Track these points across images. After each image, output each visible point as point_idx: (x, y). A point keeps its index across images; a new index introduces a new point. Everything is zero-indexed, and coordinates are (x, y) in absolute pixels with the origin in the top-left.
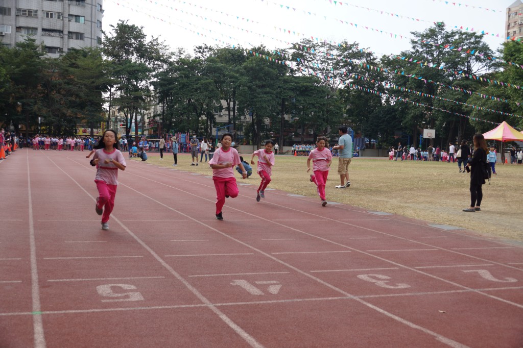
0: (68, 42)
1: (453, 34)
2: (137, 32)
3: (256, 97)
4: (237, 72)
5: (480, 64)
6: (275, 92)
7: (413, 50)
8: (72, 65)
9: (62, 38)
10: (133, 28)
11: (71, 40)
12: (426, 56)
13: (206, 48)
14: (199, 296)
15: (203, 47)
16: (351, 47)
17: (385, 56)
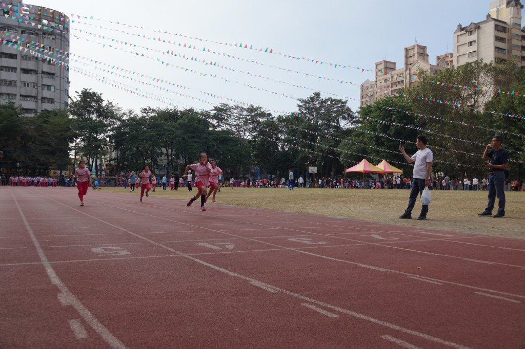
0: (42, 105)
1: (327, 100)
2: (97, 97)
3: (188, 145)
4: (174, 127)
5: (345, 121)
6: (201, 141)
7: (299, 112)
8: (45, 122)
9: (37, 102)
10: (94, 94)
11: (44, 104)
12: (308, 116)
13: (150, 109)
14: (174, 251)
15: (148, 109)
16: (256, 109)
17: (280, 116)
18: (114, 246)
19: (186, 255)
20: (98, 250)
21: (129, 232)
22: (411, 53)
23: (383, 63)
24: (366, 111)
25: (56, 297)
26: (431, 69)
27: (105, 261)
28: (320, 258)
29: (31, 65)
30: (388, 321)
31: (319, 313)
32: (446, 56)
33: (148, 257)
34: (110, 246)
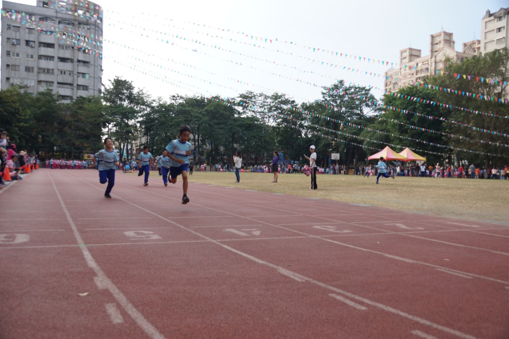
0: (77, 92)
1: (350, 88)
2: (128, 85)
3: (214, 131)
4: (201, 113)
5: (369, 108)
6: (227, 128)
7: (323, 99)
8: (80, 108)
9: (72, 89)
10: (125, 81)
11: (79, 91)
12: (332, 103)
13: (178, 96)
14: (203, 236)
15: (176, 96)
16: (280, 97)
17: (304, 103)
18: (146, 230)
19: (214, 241)
20: (130, 234)
21: (159, 216)
22: (437, 40)
23: (408, 51)
24: (390, 100)
25: (92, 280)
26: (457, 56)
27: (137, 245)
28: (345, 247)
29: (67, 54)
30: (417, 315)
31: (347, 304)
32: (473, 43)
33: (178, 242)
34: (141, 230)
